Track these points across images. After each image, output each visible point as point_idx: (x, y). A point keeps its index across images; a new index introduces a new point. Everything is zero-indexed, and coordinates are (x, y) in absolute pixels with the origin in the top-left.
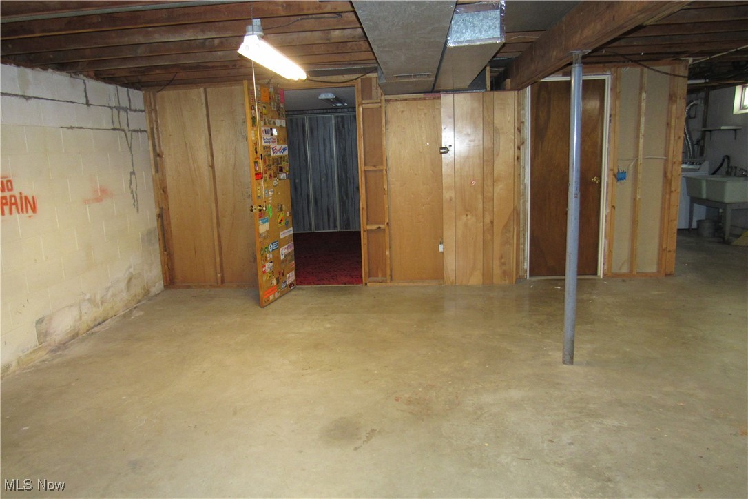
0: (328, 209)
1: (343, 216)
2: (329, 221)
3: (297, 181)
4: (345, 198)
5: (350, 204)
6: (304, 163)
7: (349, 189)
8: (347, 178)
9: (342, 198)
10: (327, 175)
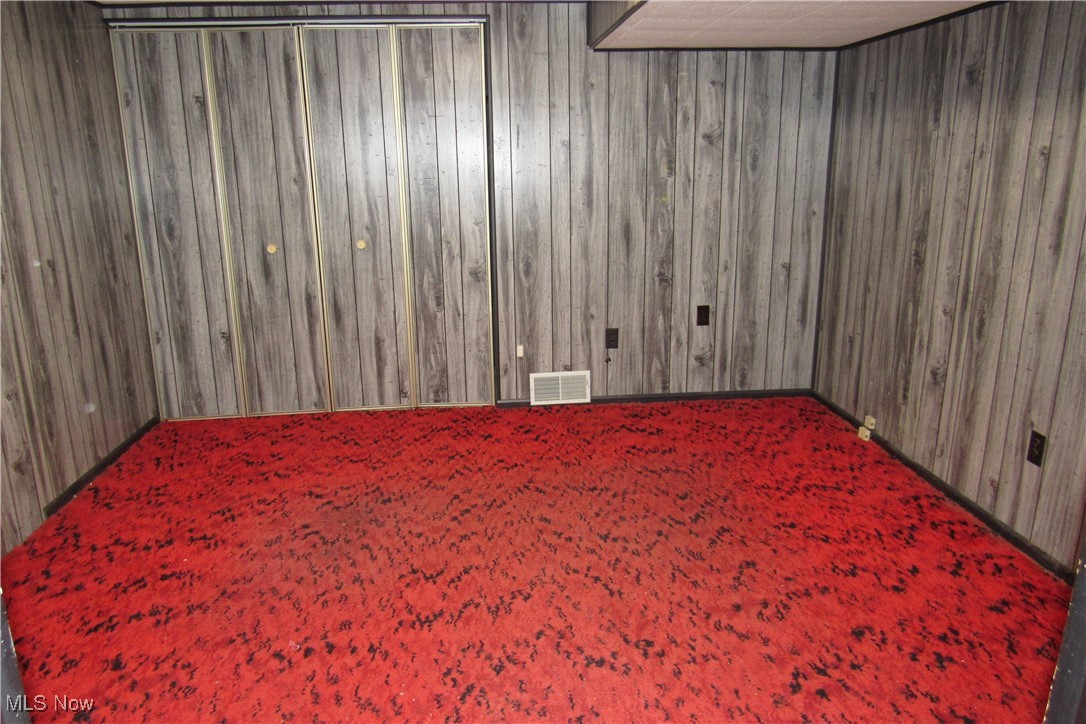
0: (379, 342)
1: (427, 360)
2: (380, 374)
3: (271, 249)
4: (432, 304)
5: (449, 322)
6: (295, 189)
7: (446, 278)
8: (439, 240)
9: (425, 305)
10: (372, 229)
